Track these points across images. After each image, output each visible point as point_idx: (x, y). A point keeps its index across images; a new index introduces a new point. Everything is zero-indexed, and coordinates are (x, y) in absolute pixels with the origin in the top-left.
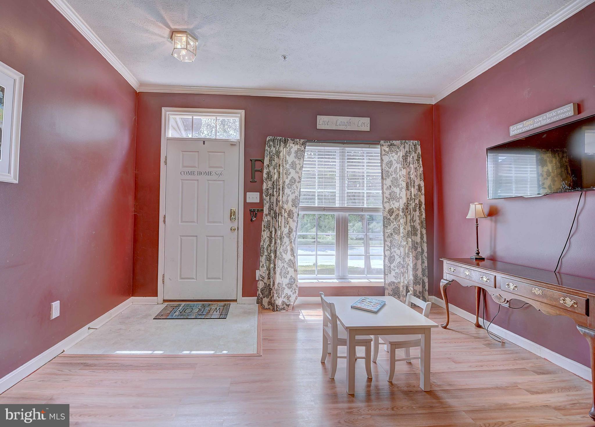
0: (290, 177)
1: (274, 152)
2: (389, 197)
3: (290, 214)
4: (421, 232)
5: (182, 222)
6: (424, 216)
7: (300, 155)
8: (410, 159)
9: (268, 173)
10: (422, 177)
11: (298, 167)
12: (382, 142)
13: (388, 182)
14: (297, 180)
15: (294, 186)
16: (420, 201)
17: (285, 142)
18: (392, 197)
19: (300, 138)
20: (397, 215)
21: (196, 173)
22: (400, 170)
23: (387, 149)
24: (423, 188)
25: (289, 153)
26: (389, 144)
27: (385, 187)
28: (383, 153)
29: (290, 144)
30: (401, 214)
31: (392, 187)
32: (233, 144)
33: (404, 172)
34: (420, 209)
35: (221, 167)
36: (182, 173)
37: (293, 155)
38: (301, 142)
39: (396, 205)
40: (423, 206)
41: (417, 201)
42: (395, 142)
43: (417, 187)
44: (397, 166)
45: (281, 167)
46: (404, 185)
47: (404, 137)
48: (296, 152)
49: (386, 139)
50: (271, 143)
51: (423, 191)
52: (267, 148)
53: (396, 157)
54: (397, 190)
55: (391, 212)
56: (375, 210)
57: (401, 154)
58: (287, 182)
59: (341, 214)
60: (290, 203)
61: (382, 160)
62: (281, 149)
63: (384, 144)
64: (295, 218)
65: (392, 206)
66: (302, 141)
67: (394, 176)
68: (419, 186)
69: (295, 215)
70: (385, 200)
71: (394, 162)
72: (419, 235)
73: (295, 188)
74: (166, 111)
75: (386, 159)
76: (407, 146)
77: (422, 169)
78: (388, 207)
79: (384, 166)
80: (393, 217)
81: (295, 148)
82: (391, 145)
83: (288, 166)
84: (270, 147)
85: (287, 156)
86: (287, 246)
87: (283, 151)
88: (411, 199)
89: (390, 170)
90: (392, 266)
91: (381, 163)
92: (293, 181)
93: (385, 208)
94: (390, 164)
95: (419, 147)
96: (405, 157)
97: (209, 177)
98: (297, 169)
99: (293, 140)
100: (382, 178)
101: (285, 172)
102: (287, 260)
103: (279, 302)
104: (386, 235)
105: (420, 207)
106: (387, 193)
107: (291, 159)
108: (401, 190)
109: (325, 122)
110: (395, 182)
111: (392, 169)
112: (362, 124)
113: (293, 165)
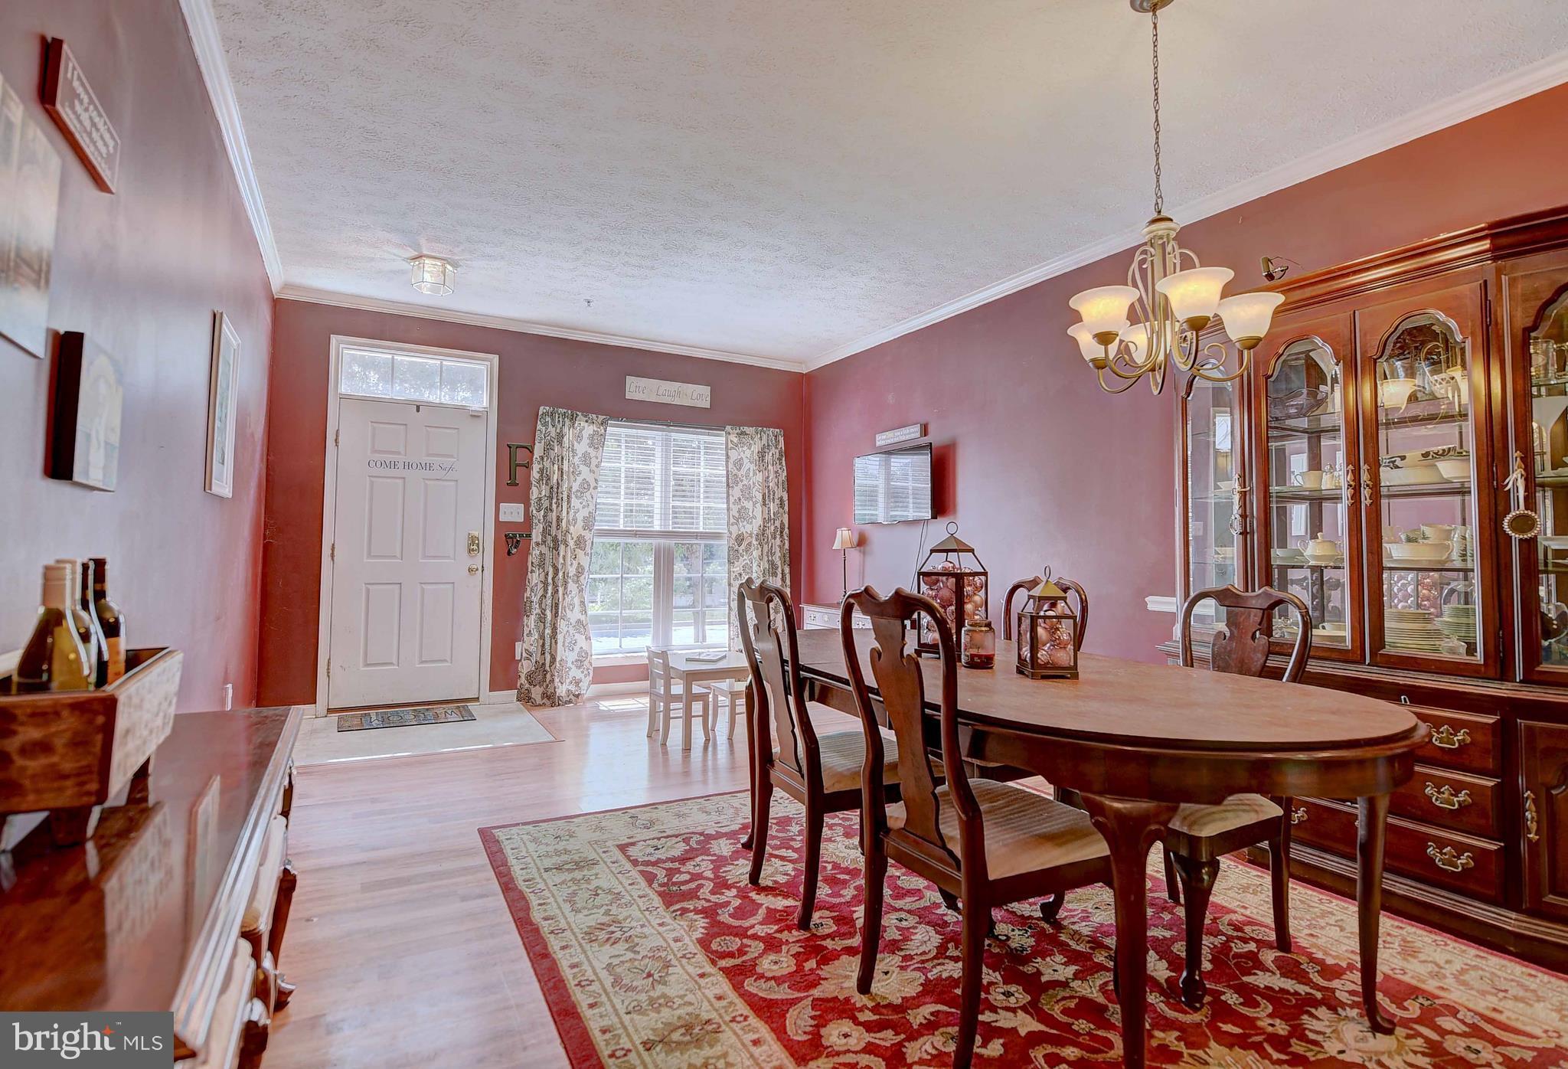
0: (579, 479)
1: (553, 434)
2: (737, 515)
3: (580, 542)
4: (783, 571)
5: (369, 555)
6: (787, 546)
7: (597, 442)
8: (768, 458)
9: (541, 471)
10: (786, 486)
11: (594, 462)
12: (728, 428)
13: (736, 492)
14: (593, 484)
15: (587, 495)
16: (782, 523)
17: (573, 419)
18: (742, 516)
19: (597, 413)
20: (750, 544)
21: (401, 465)
22: (755, 474)
23: (735, 440)
24: (786, 503)
25: (579, 438)
26: (738, 431)
27: (732, 499)
28: (730, 445)
29: (581, 422)
30: (754, 542)
31: (742, 500)
32: (475, 416)
33: (760, 477)
34: (781, 536)
35: (452, 456)
36: (372, 464)
37: (585, 441)
38: (600, 421)
39: (749, 527)
40: (786, 530)
41: (778, 523)
42: (746, 429)
43: (777, 502)
44: (747, 465)
45: (565, 462)
46: (760, 497)
47: (762, 423)
48: (591, 437)
49: (734, 424)
50: (548, 419)
51: (786, 508)
52: (539, 426)
53: (748, 453)
54: (749, 505)
55: (740, 539)
56: (717, 536)
57: (756, 448)
58: (575, 487)
59: (662, 541)
60: (580, 524)
61: (728, 456)
62: (566, 430)
63: (731, 431)
64: (588, 549)
65: (742, 530)
66: (601, 418)
67: (745, 482)
68: (781, 499)
69: (589, 543)
70: (732, 520)
71: (746, 461)
72: (780, 576)
73: (589, 497)
74: (339, 343)
75: (734, 455)
76: (765, 437)
77: (785, 474)
78: (734, 530)
79: (731, 466)
80: (743, 547)
81: (589, 429)
82: (743, 433)
83: (576, 460)
84: (545, 424)
85: (575, 443)
86: (573, 598)
87: (569, 434)
88: (770, 519)
89: (739, 473)
91: (727, 462)
92: (585, 486)
93: (731, 533)
94: (739, 464)
95: (781, 439)
96: (762, 455)
97: (427, 473)
98: (593, 467)
99: (586, 416)
100: (728, 485)
101: (572, 470)
102: (573, 621)
103: (562, 690)
104: (733, 577)
105: (781, 532)
106: (735, 509)
107: (582, 448)
108: (754, 504)
109: (639, 389)
110: (747, 493)
111: (743, 472)
112: (699, 396)
113: (585, 459)
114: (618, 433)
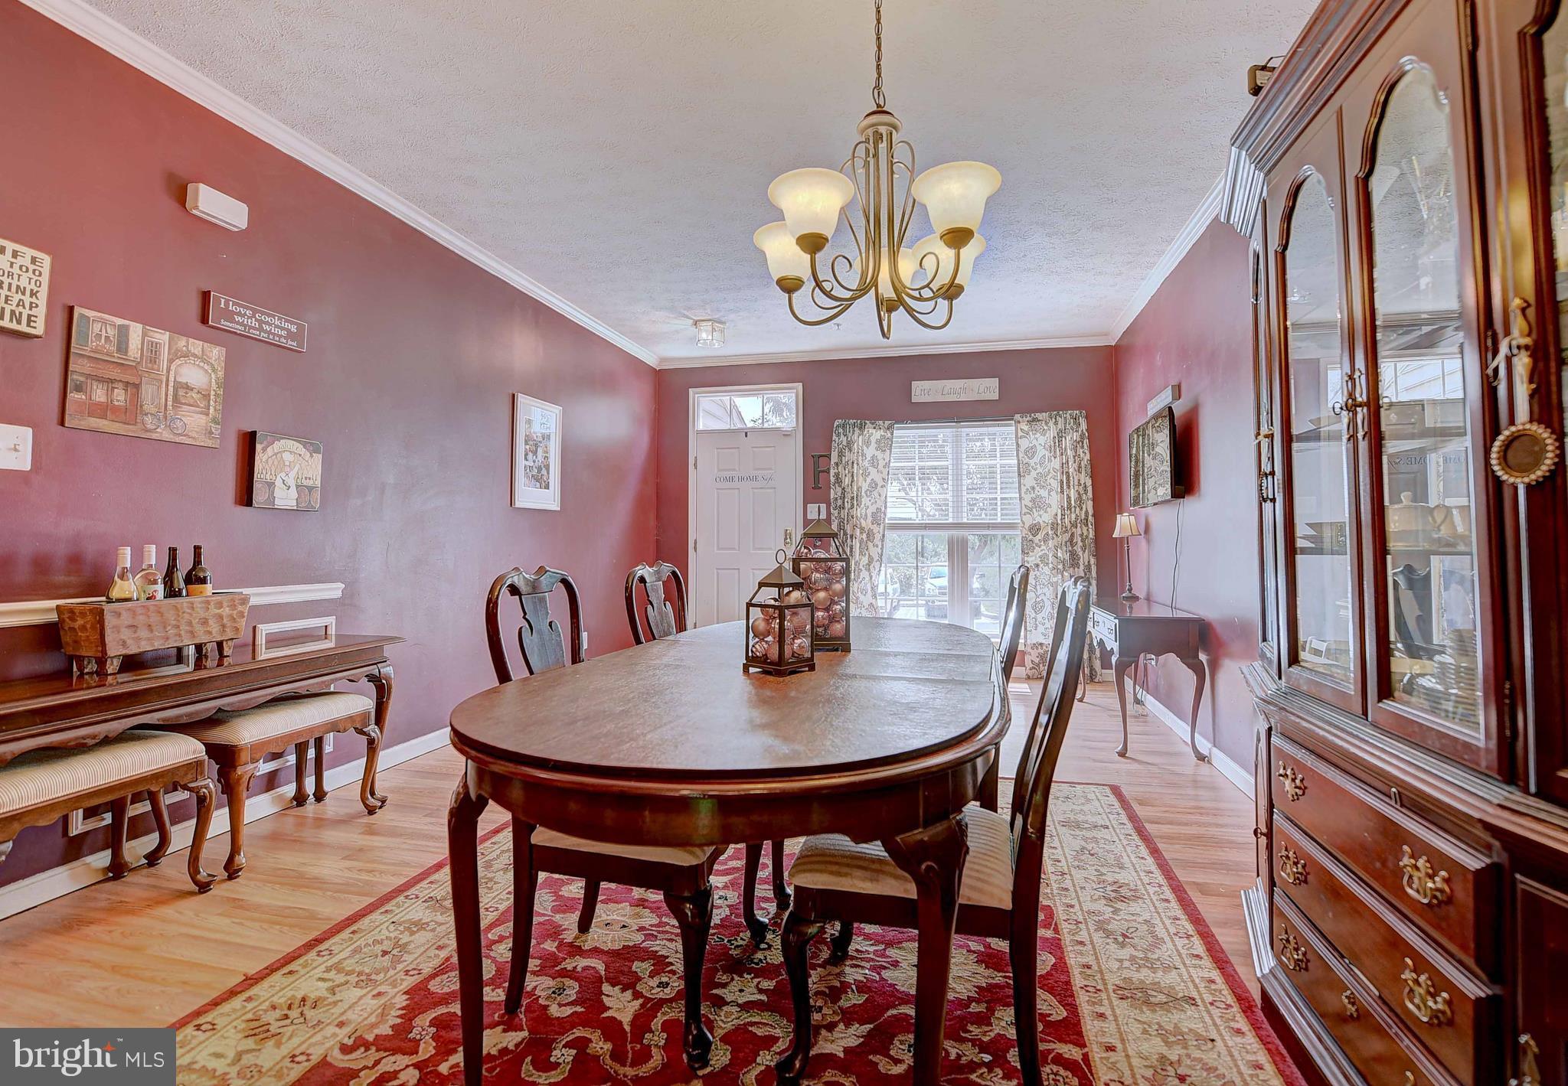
0: (869, 480)
1: (845, 443)
2: (1030, 504)
3: (870, 535)
4: (1087, 562)
5: (718, 549)
6: (1092, 535)
7: (885, 445)
8: (1067, 442)
9: (837, 475)
10: (1089, 472)
11: (882, 463)
12: (1017, 417)
13: (1029, 481)
14: (880, 483)
15: (875, 493)
16: (1085, 511)
17: (862, 428)
18: (1037, 504)
19: (884, 420)
20: (1046, 534)
21: (736, 479)
22: (1050, 461)
23: (1026, 428)
24: (1090, 489)
25: (868, 443)
26: (1029, 418)
27: (1023, 489)
28: (1020, 434)
29: (869, 429)
30: (1052, 532)
31: (1037, 488)
32: (786, 435)
33: (1057, 464)
34: (1084, 525)
35: (771, 469)
36: (718, 479)
37: (873, 445)
38: (886, 425)
39: (1045, 517)
40: (1091, 519)
41: (1079, 512)
42: (1039, 416)
43: (1079, 488)
44: (1041, 452)
45: (855, 465)
46: (1055, 484)
47: (1055, 405)
48: (878, 442)
49: (1024, 412)
50: (841, 430)
52: (834, 437)
53: (1042, 440)
54: (1044, 493)
55: (1035, 529)
56: (1008, 527)
57: (1052, 432)
58: (865, 487)
59: (955, 533)
60: (870, 519)
61: (1018, 445)
62: (856, 438)
63: (1021, 419)
64: (877, 541)
65: (1038, 519)
66: (887, 423)
67: (1040, 470)
68: (1083, 483)
69: (878, 536)
70: (1025, 510)
71: (1039, 448)
72: (1083, 567)
73: (877, 495)
74: (695, 393)
75: (1025, 444)
76: (1061, 421)
77: (1088, 456)
78: (1029, 521)
79: (1021, 455)
80: (1039, 537)
81: (876, 435)
82: (1034, 420)
83: (866, 463)
84: (838, 435)
85: (865, 448)
86: (866, 584)
87: (859, 440)
88: (1069, 507)
89: (1032, 462)
90: (1039, 617)
91: (1018, 451)
92: (874, 485)
93: (1024, 523)
94: (1031, 452)
95: (1082, 421)
96: (1059, 440)
97: (754, 484)
98: (880, 467)
99: (873, 424)
100: (1019, 474)
101: (861, 472)
102: (866, 604)
105: (1085, 521)
106: (1027, 498)
107: (870, 452)
108: (1051, 492)
109: (924, 391)
110: (1040, 480)
111: (1036, 459)
112: (986, 388)
113: (874, 462)
114: (905, 434)
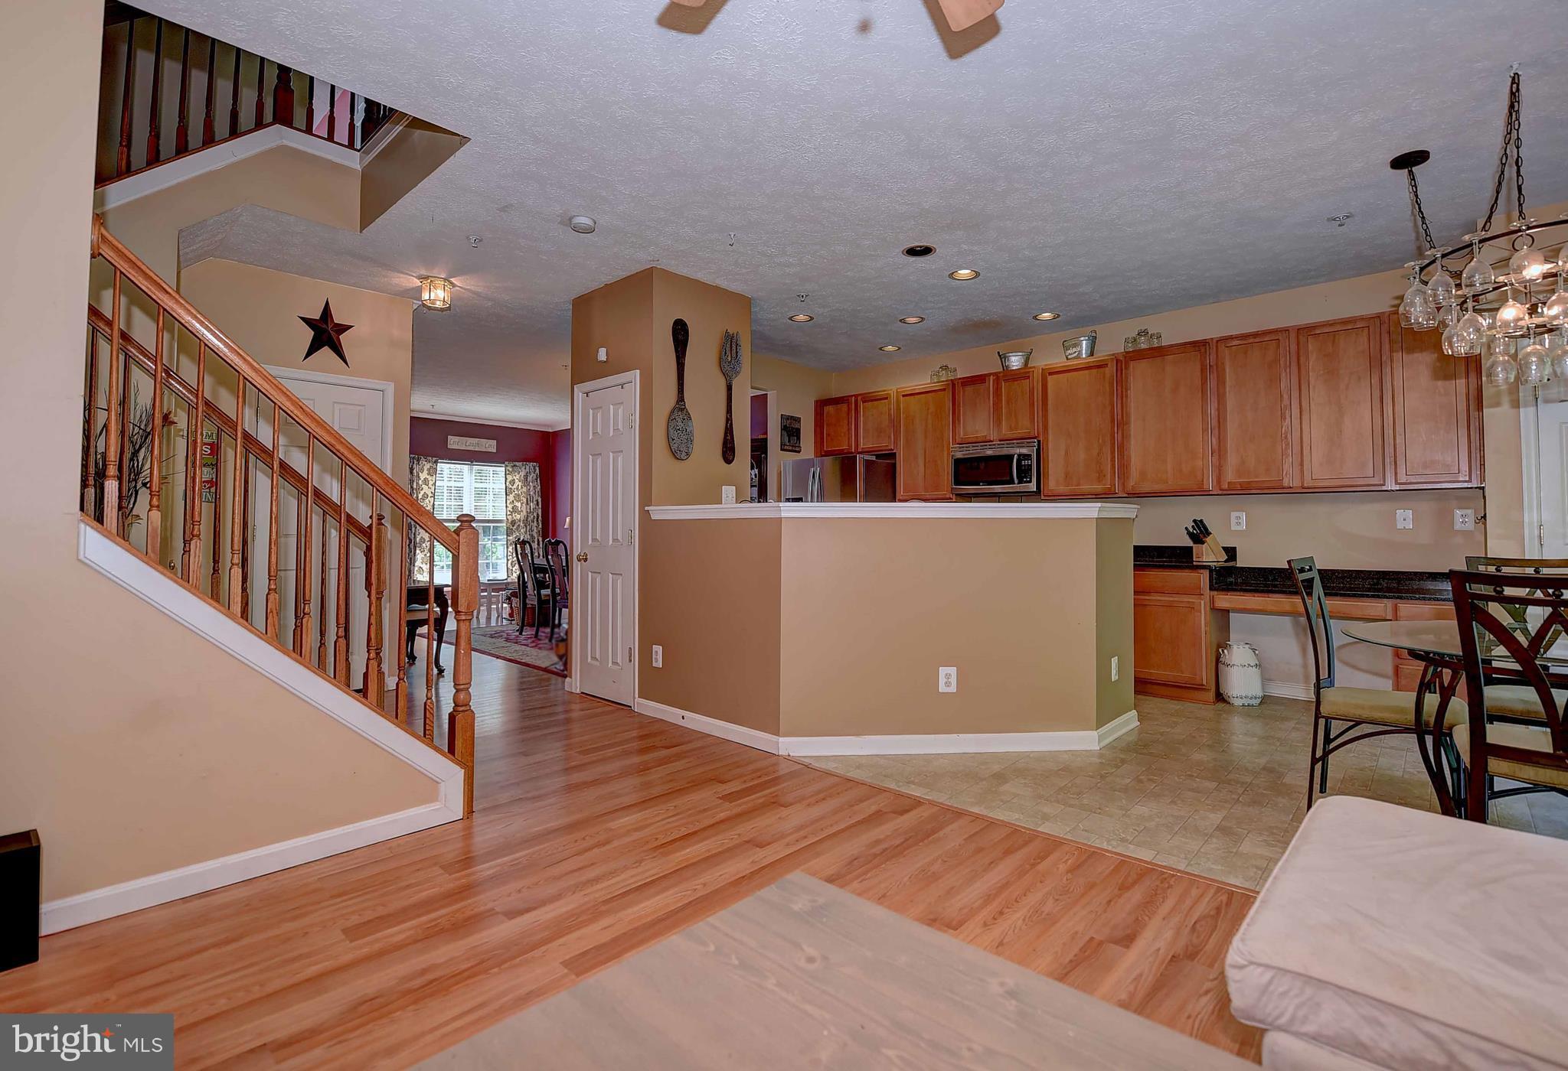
2: (511, 510)
4: (538, 540)
6: (540, 526)
7: (433, 472)
8: (530, 478)
10: (540, 494)
11: (431, 483)
12: (506, 463)
13: (511, 497)
14: (430, 495)
15: (427, 500)
16: (538, 514)
17: (418, 460)
18: (515, 510)
19: (432, 457)
20: (519, 525)
22: (522, 488)
23: (511, 470)
24: (540, 503)
25: (422, 470)
26: (512, 464)
27: (508, 502)
28: (507, 472)
29: (423, 461)
30: (522, 524)
31: (515, 502)
33: (525, 489)
34: (537, 521)
37: (426, 472)
39: (518, 517)
40: (540, 518)
41: (535, 514)
42: (517, 464)
43: (535, 503)
44: (517, 483)
45: (414, 483)
46: (525, 500)
47: (526, 460)
48: (429, 470)
49: (510, 460)
51: (540, 506)
53: (518, 476)
54: (519, 505)
55: (513, 523)
56: (500, 521)
57: (523, 474)
61: (506, 479)
62: (414, 466)
63: (508, 465)
65: (515, 518)
66: (434, 459)
67: (516, 492)
68: (537, 501)
70: (509, 513)
71: (517, 481)
72: (536, 542)
75: (510, 478)
76: (528, 467)
77: (539, 487)
78: (510, 519)
79: (508, 483)
80: (515, 527)
81: (427, 465)
82: (514, 465)
83: (420, 482)
85: (420, 473)
87: (416, 468)
88: (530, 512)
89: (513, 488)
90: (514, 569)
91: (506, 481)
92: (426, 495)
93: (508, 520)
94: (513, 482)
95: (537, 469)
96: (526, 477)
98: (430, 485)
99: (425, 459)
100: (506, 494)
101: (418, 487)
104: (509, 543)
105: (537, 519)
106: (510, 507)
107: (423, 475)
108: (522, 504)
109: (455, 442)
110: (517, 498)
111: (515, 486)
112: (490, 446)
113: (426, 481)
114: (444, 467)
